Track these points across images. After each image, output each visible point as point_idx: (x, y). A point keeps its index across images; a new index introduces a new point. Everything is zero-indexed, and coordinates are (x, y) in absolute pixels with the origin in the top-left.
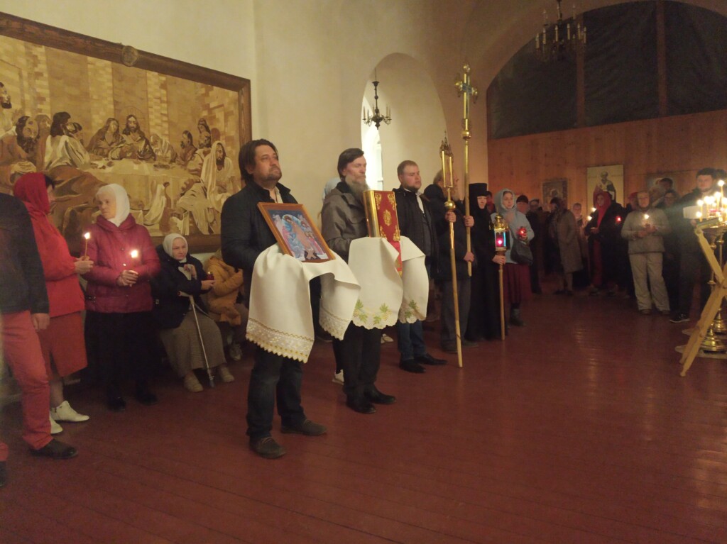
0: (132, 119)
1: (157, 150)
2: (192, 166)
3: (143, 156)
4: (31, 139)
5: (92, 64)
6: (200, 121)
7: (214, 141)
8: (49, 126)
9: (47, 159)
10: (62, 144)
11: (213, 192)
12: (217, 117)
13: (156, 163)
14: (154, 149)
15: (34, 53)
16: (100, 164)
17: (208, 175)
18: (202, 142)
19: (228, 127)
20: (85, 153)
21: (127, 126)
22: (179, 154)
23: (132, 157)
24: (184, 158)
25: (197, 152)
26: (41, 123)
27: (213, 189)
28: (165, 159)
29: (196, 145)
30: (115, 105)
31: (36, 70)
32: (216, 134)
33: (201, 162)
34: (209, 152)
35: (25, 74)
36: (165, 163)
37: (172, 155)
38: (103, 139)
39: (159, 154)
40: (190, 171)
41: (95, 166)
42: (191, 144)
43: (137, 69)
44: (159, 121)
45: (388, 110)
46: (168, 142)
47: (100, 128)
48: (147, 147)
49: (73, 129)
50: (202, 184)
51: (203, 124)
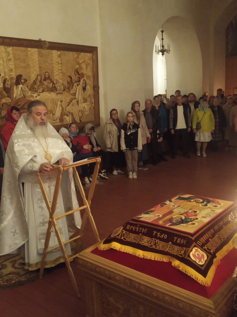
0: (47, 74)
2: (72, 92)
3: (52, 90)
4: (8, 88)
5: (31, 51)
6: (75, 70)
7: (81, 79)
8: (15, 81)
9: (14, 96)
10: (20, 88)
11: (81, 103)
12: (83, 67)
13: (57, 92)
14: (56, 86)
15: (8, 50)
16: (35, 95)
17: (79, 95)
18: (76, 80)
19: (87, 71)
20: (29, 91)
21: (45, 77)
22: (66, 87)
23: (48, 91)
24: (69, 89)
25: (74, 85)
26: (12, 81)
27: (81, 101)
28: (61, 90)
29: (74, 82)
30: (40, 68)
31: (9, 58)
32: (82, 75)
33: (76, 89)
34: (79, 84)
35: (5, 60)
36: (61, 92)
37: (64, 87)
38: (36, 84)
39: (58, 88)
40: (72, 94)
41: (33, 97)
42: (72, 82)
43: (48, 50)
44: (58, 73)
45: (169, 46)
46: (62, 82)
47: (34, 79)
48: (53, 85)
49: (24, 81)
50: (76, 100)
51: (76, 72)
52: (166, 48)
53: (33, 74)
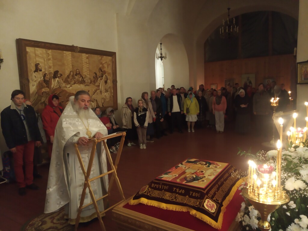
0: (78, 70)
1: (85, 80)
2: (97, 84)
3: (81, 82)
4: (47, 80)
5: (66, 53)
7: (104, 75)
8: (52, 75)
9: (52, 86)
10: (56, 81)
12: (105, 66)
13: (85, 84)
14: (85, 79)
15: (48, 52)
16: (68, 86)
17: (102, 87)
18: (100, 76)
19: (108, 70)
20: (63, 83)
21: (76, 73)
22: (93, 81)
23: (78, 83)
24: (94, 82)
25: (98, 79)
26: (50, 75)
27: (104, 91)
28: (88, 82)
29: (98, 77)
30: (72, 67)
31: (49, 58)
32: (104, 72)
33: (100, 82)
34: (102, 79)
35: (45, 59)
36: (88, 84)
37: (90, 81)
38: (69, 78)
39: (86, 81)
40: (96, 86)
41: (67, 87)
42: (97, 77)
43: (79, 53)
44: (86, 70)
45: (166, 54)
46: (89, 77)
47: (68, 74)
48: (83, 79)
49: (60, 76)
50: (100, 90)
51: (100, 70)
52: (163, 55)
53: (67, 70)
